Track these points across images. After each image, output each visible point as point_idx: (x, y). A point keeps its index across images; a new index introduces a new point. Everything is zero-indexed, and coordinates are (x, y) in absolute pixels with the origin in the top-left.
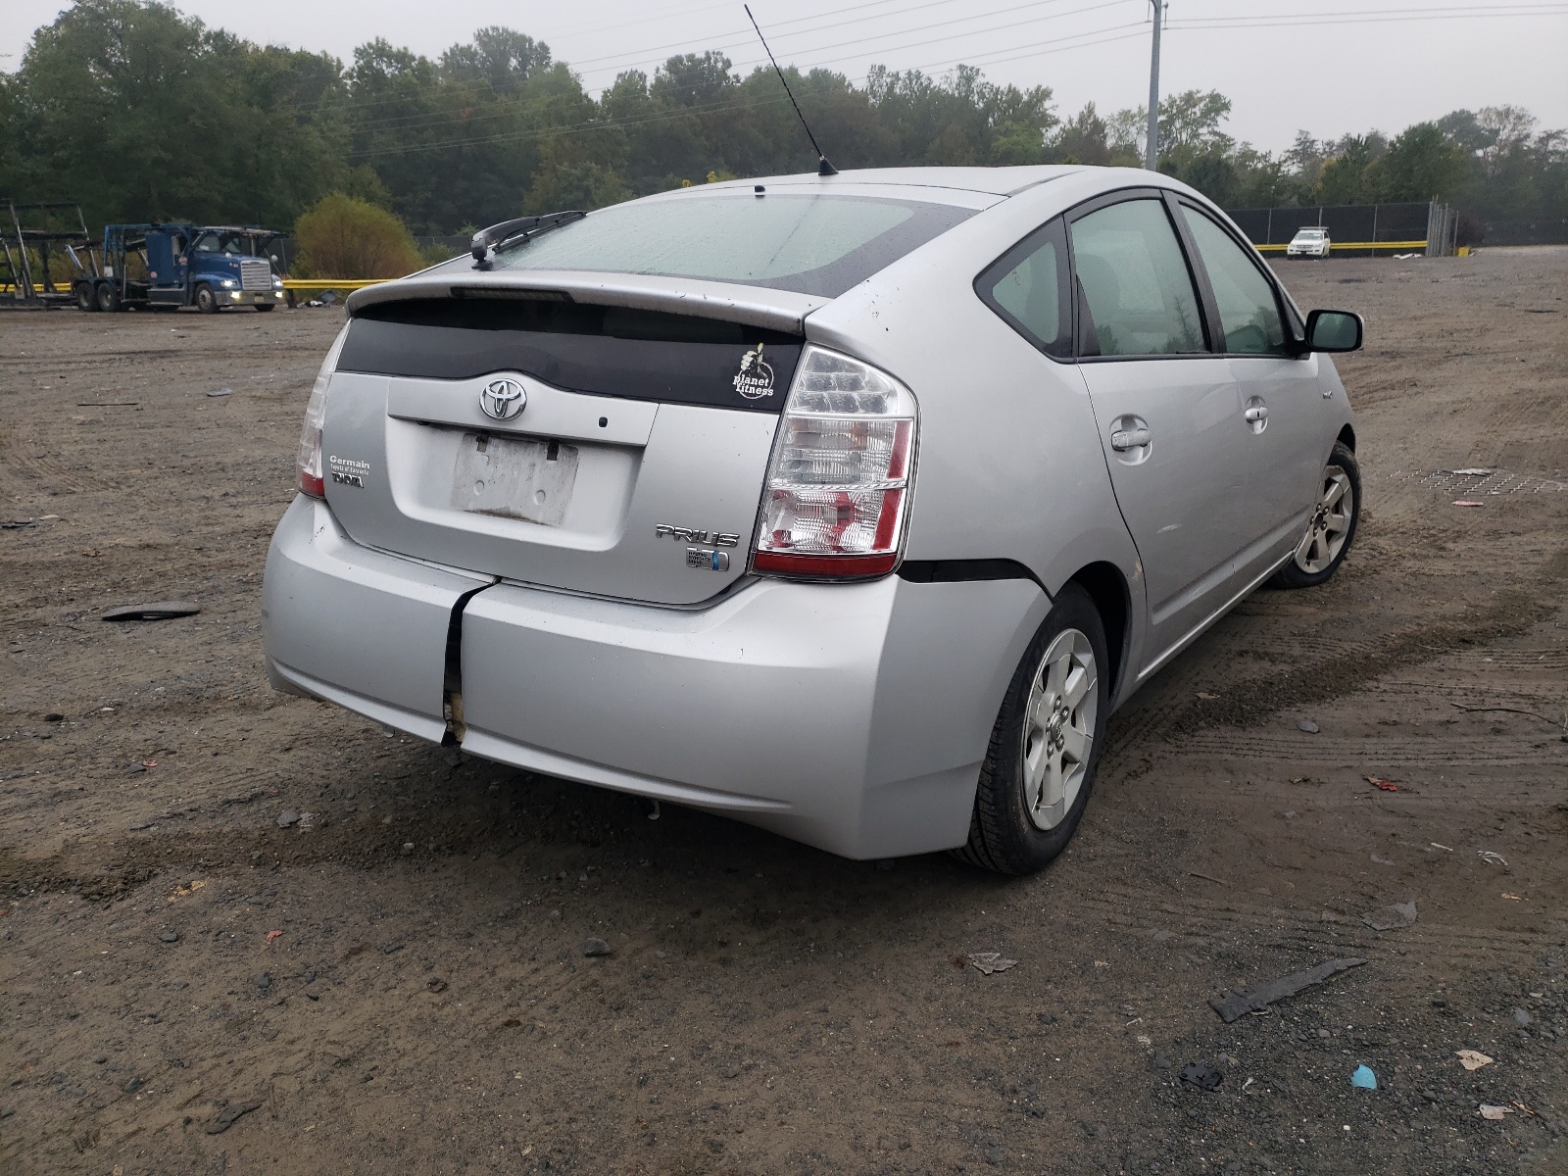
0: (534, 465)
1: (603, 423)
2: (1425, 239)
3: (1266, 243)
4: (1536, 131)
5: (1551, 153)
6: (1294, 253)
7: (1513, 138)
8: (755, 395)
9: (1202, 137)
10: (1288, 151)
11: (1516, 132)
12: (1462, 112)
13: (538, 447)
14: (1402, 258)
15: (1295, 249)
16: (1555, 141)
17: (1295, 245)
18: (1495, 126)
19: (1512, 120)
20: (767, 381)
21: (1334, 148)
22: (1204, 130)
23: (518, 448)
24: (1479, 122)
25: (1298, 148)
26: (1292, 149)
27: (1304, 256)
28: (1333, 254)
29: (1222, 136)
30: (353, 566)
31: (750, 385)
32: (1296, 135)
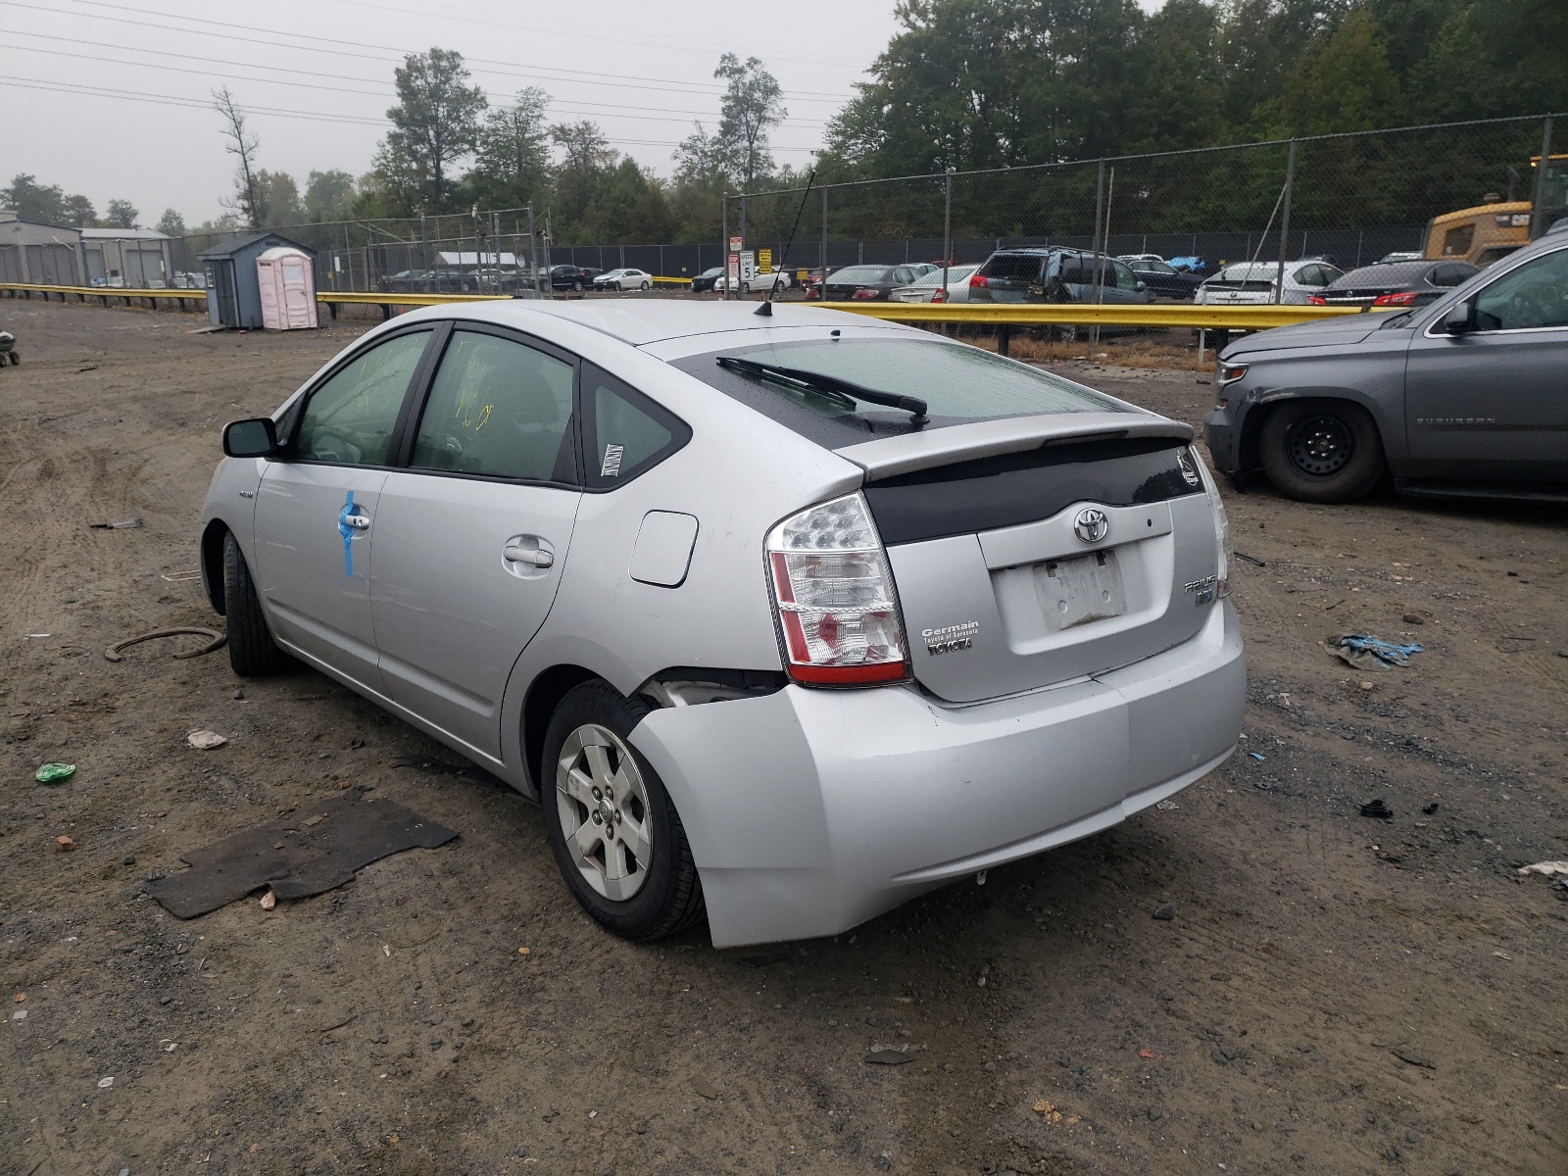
0: (1093, 573)
1: (1150, 523)
8: (1194, 483)
20: (1192, 472)
31: (1189, 477)
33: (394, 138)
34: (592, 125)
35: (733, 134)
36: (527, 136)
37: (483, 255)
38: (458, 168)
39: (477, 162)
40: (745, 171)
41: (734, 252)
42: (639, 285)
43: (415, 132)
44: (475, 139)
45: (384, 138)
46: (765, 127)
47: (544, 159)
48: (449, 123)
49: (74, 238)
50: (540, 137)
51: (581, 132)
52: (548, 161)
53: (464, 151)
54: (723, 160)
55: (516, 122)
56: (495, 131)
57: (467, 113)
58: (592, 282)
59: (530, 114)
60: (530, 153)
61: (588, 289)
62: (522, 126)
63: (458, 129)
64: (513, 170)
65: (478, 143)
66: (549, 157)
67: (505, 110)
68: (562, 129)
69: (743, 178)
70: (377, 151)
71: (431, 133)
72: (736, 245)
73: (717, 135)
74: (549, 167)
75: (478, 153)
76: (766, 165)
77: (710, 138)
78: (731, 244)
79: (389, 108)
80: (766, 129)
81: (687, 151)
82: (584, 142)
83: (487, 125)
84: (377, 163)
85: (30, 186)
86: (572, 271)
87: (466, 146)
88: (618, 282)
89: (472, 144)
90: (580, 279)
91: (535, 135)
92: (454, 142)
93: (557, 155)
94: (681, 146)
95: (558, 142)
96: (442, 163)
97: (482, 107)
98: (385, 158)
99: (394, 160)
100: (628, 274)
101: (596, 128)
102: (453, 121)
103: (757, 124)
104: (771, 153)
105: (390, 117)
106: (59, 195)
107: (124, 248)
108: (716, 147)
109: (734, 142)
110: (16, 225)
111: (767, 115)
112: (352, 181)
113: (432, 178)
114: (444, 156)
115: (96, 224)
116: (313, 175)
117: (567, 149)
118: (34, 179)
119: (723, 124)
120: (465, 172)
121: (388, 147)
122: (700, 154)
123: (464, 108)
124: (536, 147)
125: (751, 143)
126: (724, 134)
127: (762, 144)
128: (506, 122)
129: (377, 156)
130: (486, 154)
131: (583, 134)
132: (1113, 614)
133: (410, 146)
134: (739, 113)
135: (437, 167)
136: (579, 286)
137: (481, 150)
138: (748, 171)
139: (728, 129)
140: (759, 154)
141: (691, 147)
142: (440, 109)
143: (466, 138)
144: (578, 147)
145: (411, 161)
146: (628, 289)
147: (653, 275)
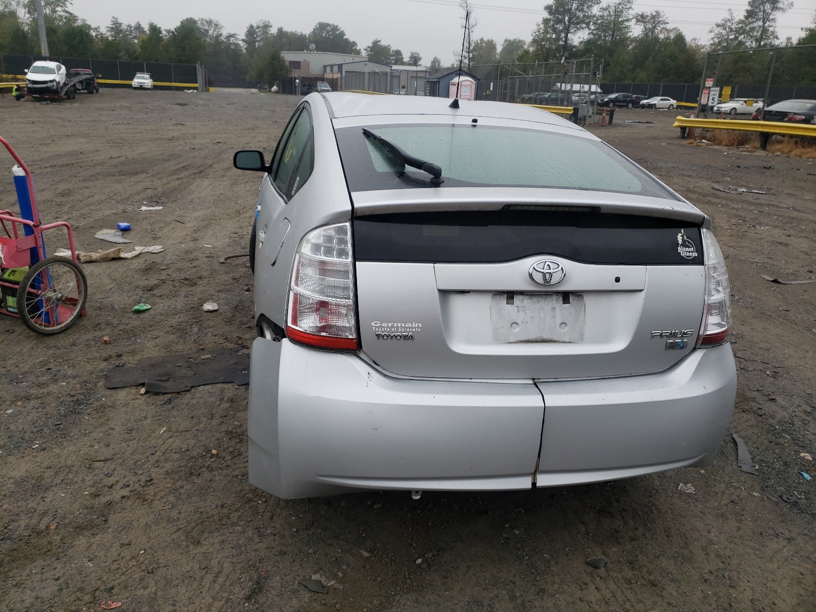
0: (554, 308)
1: (618, 280)
2: (196, 83)
3: (118, 80)
4: (225, 33)
5: (232, 44)
6: (136, 86)
7: (215, 35)
8: (690, 256)
9: (58, 13)
10: (108, 27)
11: (216, 32)
12: (191, 18)
13: (554, 297)
14: (189, 92)
15: (136, 84)
16: (233, 38)
17: (136, 82)
18: (206, 28)
19: (213, 26)
20: (693, 249)
21: (132, 29)
22: (59, 9)
23: (539, 299)
24: (199, 24)
25: (113, 26)
26: (110, 26)
27: (141, 88)
28: (155, 88)
29: (70, 14)
30: (436, 396)
31: (686, 252)
32: (111, 18)
33: (546, 21)
34: (660, 13)
35: (752, 18)
36: (620, 19)
37: (563, 85)
38: (579, 37)
39: (589, 34)
40: (757, 40)
41: (707, 87)
42: (668, 107)
43: (558, 18)
44: (590, 22)
45: (540, 21)
46: (776, 13)
47: (627, 33)
48: (577, 12)
49: (387, 69)
50: (628, 20)
51: (653, 17)
52: (630, 34)
53: (583, 28)
54: (743, 33)
55: (615, 12)
56: (602, 17)
57: (588, 7)
58: (639, 103)
59: (625, 7)
60: (620, 29)
61: (636, 107)
62: (618, 13)
63: (582, 16)
64: (609, 39)
65: (591, 23)
66: (631, 31)
67: (610, 5)
68: (642, 16)
69: (754, 45)
70: (535, 28)
71: (567, 18)
72: (709, 83)
73: (743, 18)
74: (630, 37)
75: (590, 29)
76: (772, 37)
77: (737, 20)
78: (707, 83)
79: (546, 5)
80: (777, 15)
81: (719, 28)
82: (654, 23)
83: (598, 14)
84: (534, 35)
85: (379, 45)
86: (628, 97)
87: (584, 26)
88: (655, 104)
89: (588, 24)
90: (633, 102)
91: (625, 19)
92: (578, 23)
93: (636, 31)
94: (716, 25)
95: (638, 23)
96: (569, 35)
97: (597, 3)
98: (539, 32)
99: (543, 33)
100: (661, 100)
101: (663, 14)
102: (580, 11)
103: (770, 11)
104: (777, 30)
105: (545, 9)
106: (390, 49)
107: (410, 75)
108: (740, 25)
109: (753, 22)
110: (367, 63)
111: (779, 6)
112: (525, 44)
113: (562, 43)
114: (571, 31)
115: (403, 63)
116: (506, 41)
117: (643, 27)
118: (381, 42)
119: (747, 11)
120: (581, 40)
121: (542, 26)
122: (727, 29)
123: (587, 4)
124: (624, 26)
125: (764, 23)
126: (747, 17)
127: (772, 23)
128: (610, 12)
129: (535, 31)
130: (594, 30)
131: (654, 18)
132: (567, 341)
133: (553, 25)
134: (760, 5)
135: (566, 37)
136: (630, 105)
137: (592, 27)
138: (758, 40)
139: (750, 14)
140: (768, 30)
141: (723, 25)
142: (574, 5)
143: (585, 21)
144: (650, 26)
145: (552, 34)
146: (660, 108)
147: (677, 101)
